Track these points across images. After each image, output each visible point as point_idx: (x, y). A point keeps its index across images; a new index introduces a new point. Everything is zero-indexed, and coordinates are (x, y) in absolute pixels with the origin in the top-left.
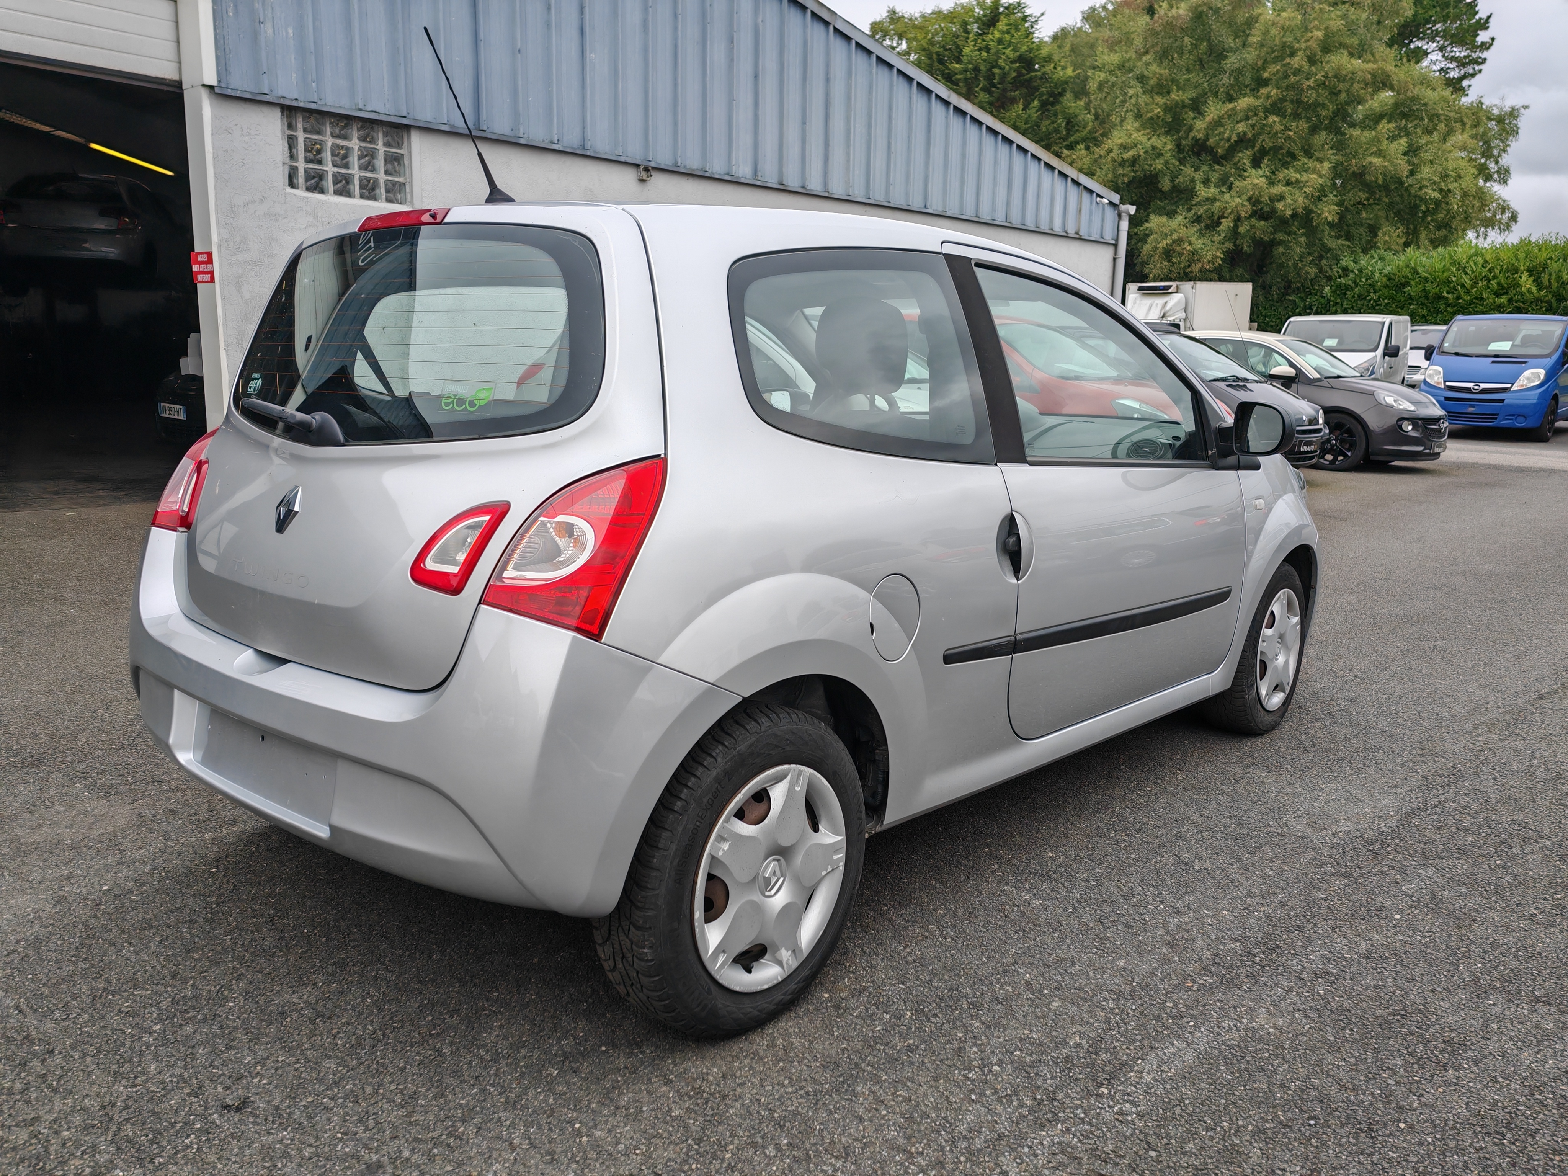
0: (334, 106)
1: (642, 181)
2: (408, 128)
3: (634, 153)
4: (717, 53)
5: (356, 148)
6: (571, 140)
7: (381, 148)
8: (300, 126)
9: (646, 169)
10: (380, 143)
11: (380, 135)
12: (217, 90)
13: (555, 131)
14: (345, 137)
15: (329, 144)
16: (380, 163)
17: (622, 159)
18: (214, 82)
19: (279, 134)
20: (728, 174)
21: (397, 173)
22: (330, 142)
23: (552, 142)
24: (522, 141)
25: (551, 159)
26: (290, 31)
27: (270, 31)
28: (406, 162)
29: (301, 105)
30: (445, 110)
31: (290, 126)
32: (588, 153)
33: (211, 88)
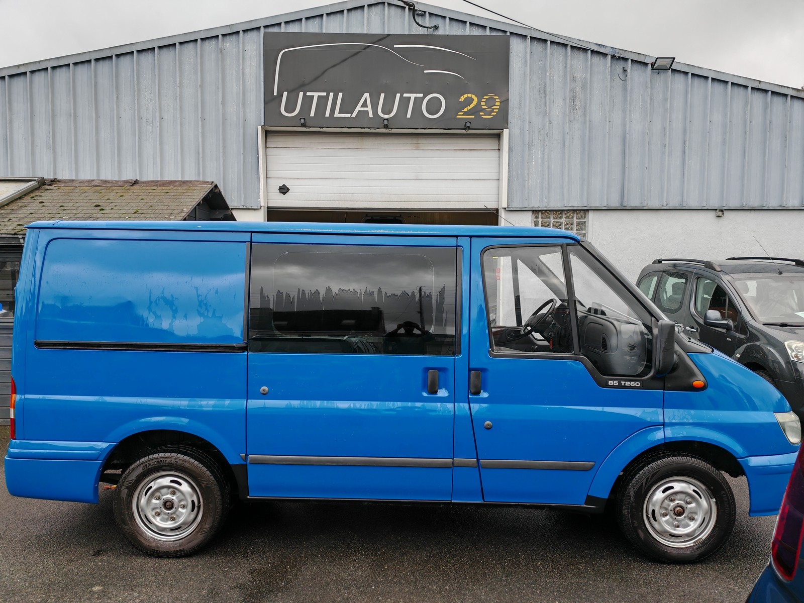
0: (555, 207)
1: (718, 216)
2: (588, 210)
3: (715, 204)
4: (776, 144)
5: (564, 222)
6: (674, 203)
7: (575, 220)
8: (540, 217)
9: (722, 211)
10: (575, 218)
11: (575, 215)
12: (507, 209)
13: (665, 200)
14: (561, 218)
15: (552, 222)
16: (575, 226)
17: (705, 208)
18: (506, 207)
19: (530, 221)
20: (781, 206)
21: (581, 229)
22: (552, 220)
23: (663, 206)
24: (645, 208)
25: (662, 213)
26: (539, 181)
27: (531, 183)
28: (587, 224)
29: (540, 209)
30: (606, 201)
31: (537, 217)
32: (684, 208)
33: (505, 208)
